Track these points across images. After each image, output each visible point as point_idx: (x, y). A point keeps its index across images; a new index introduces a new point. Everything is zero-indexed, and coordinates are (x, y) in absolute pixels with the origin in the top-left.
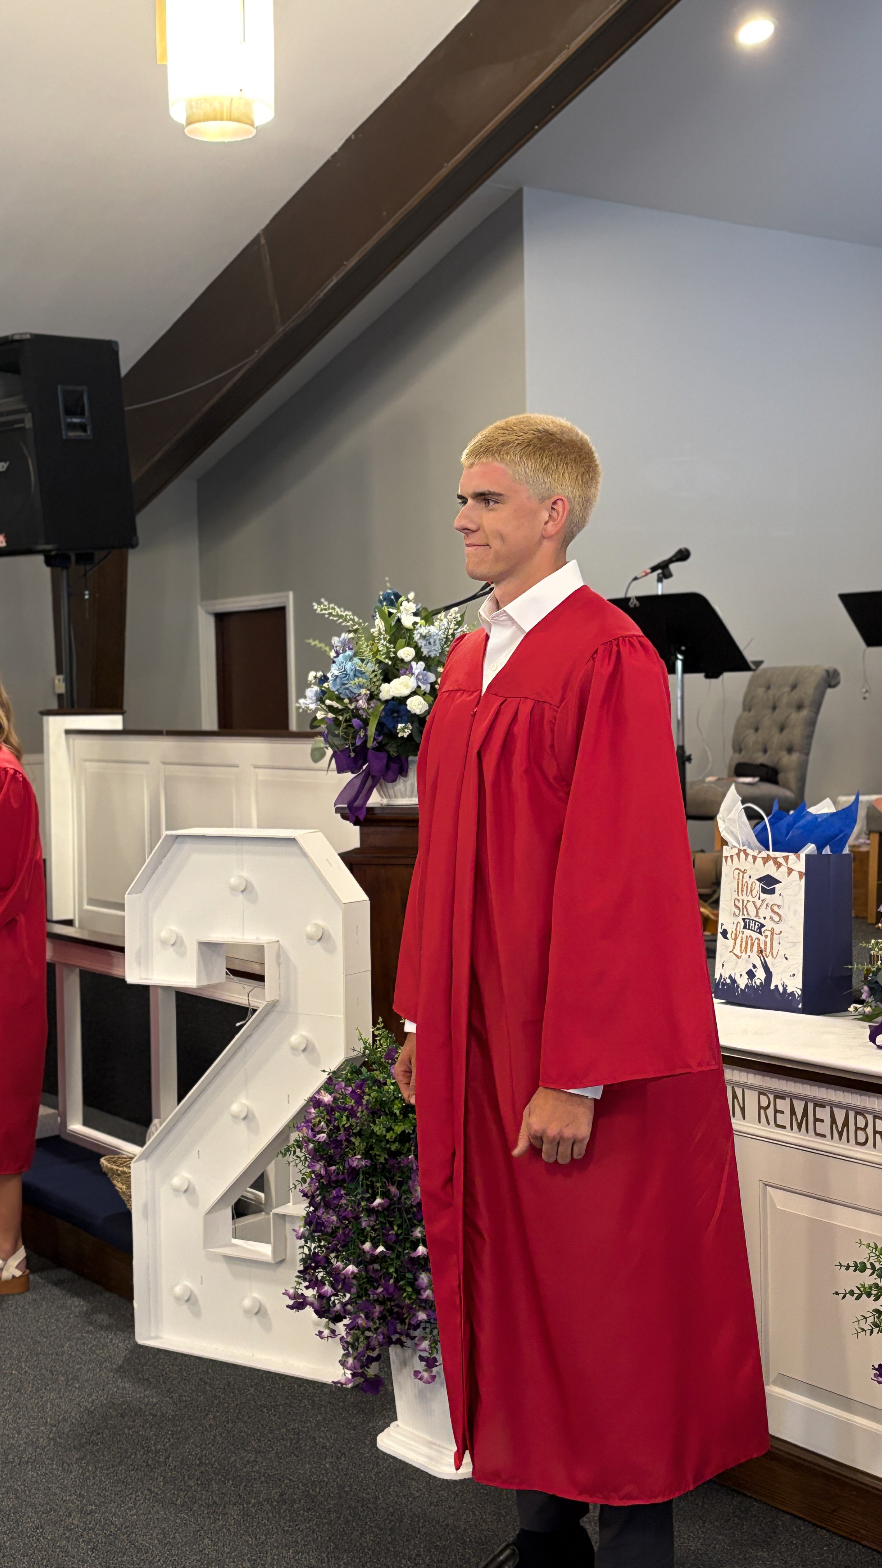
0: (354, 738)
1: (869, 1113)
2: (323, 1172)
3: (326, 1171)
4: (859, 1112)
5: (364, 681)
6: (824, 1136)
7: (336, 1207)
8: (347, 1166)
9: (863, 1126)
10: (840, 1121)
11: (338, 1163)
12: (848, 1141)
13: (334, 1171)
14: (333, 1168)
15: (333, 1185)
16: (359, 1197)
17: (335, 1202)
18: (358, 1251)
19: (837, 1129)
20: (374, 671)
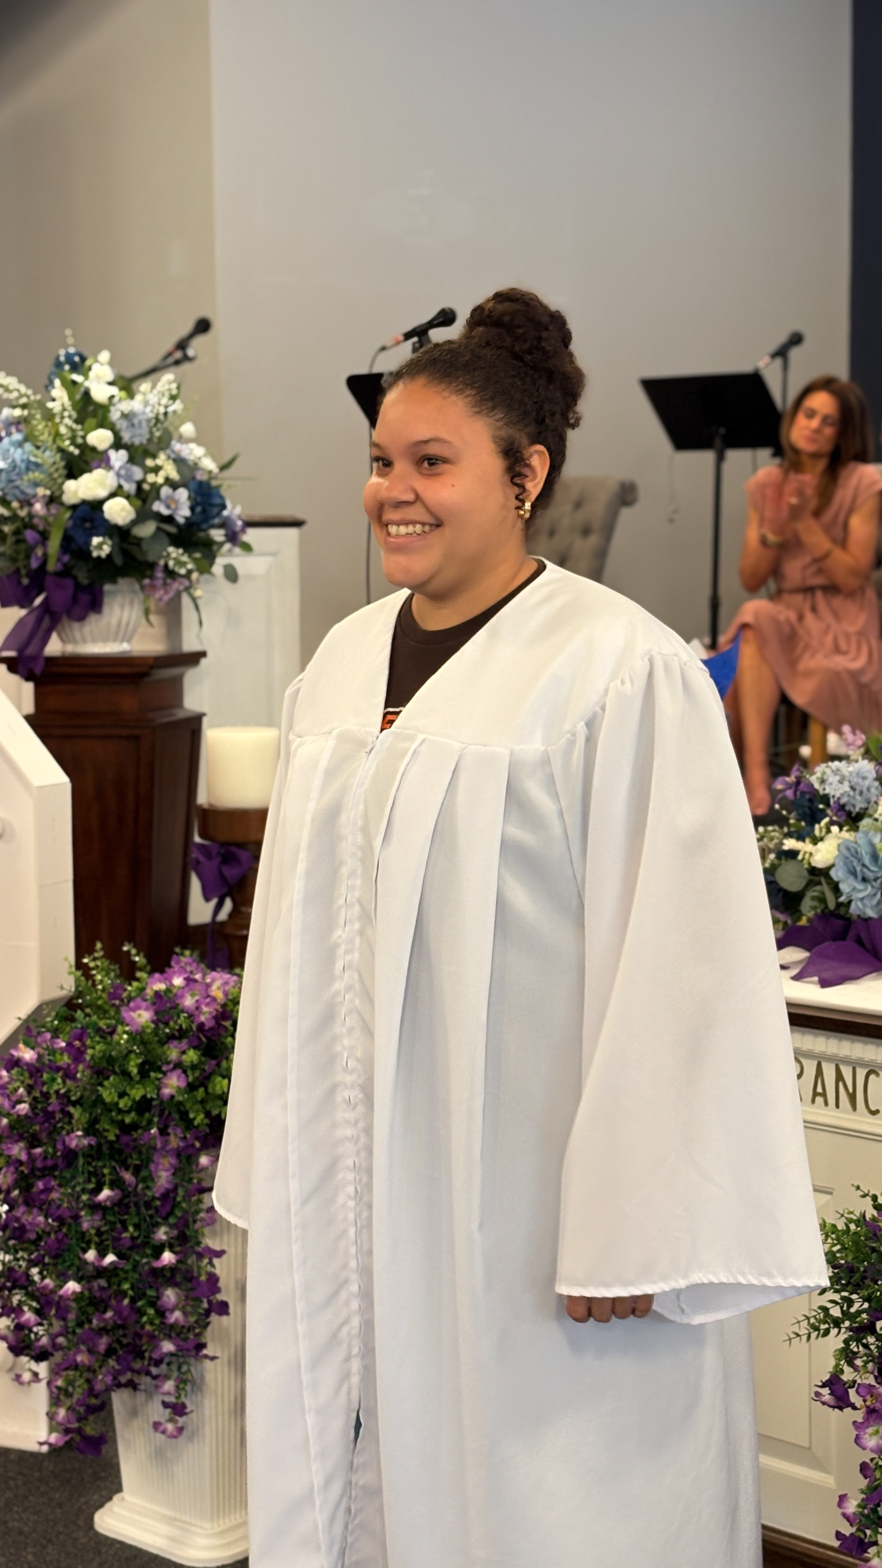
0: (28, 557)
2: (24, 1157)
3: (29, 1154)
5: (42, 476)
7: (44, 1204)
8: (59, 1146)
11: (45, 1144)
13: (40, 1154)
14: (38, 1150)
15: (38, 1173)
16: (78, 1189)
17: (43, 1197)
18: (76, 1262)
20: (54, 463)
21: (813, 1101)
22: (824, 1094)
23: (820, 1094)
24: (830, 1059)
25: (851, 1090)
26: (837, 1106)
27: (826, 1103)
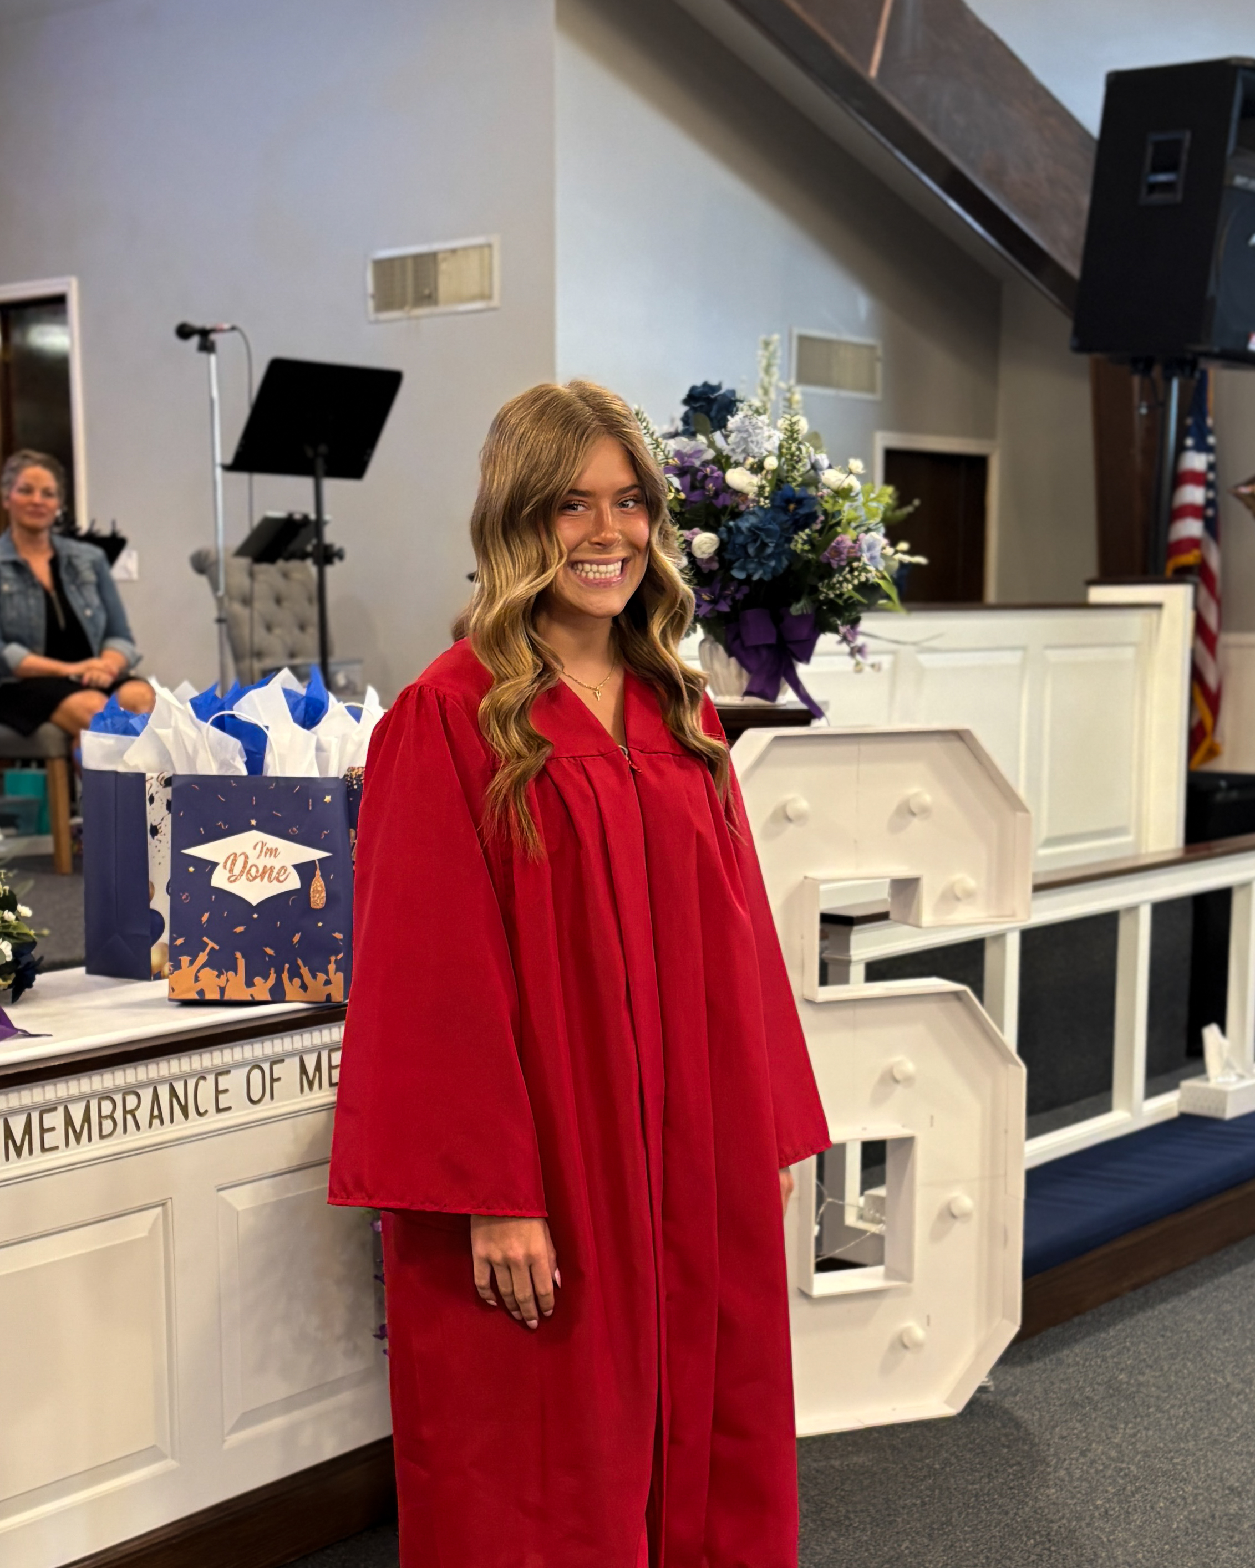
1: (117, 1090)
4: (106, 1096)
6: (57, 1148)
9: (109, 1113)
10: (77, 1120)
12: (90, 1139)
19: (74, 1131)
21: (150, 1125)
22: (160, 1117)
23: (156, 1117)
24: (162, 1081)
25: (183, 1102)
26: (172, 1121)
27: (162, 1122)
